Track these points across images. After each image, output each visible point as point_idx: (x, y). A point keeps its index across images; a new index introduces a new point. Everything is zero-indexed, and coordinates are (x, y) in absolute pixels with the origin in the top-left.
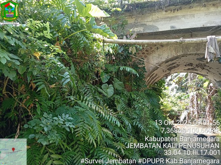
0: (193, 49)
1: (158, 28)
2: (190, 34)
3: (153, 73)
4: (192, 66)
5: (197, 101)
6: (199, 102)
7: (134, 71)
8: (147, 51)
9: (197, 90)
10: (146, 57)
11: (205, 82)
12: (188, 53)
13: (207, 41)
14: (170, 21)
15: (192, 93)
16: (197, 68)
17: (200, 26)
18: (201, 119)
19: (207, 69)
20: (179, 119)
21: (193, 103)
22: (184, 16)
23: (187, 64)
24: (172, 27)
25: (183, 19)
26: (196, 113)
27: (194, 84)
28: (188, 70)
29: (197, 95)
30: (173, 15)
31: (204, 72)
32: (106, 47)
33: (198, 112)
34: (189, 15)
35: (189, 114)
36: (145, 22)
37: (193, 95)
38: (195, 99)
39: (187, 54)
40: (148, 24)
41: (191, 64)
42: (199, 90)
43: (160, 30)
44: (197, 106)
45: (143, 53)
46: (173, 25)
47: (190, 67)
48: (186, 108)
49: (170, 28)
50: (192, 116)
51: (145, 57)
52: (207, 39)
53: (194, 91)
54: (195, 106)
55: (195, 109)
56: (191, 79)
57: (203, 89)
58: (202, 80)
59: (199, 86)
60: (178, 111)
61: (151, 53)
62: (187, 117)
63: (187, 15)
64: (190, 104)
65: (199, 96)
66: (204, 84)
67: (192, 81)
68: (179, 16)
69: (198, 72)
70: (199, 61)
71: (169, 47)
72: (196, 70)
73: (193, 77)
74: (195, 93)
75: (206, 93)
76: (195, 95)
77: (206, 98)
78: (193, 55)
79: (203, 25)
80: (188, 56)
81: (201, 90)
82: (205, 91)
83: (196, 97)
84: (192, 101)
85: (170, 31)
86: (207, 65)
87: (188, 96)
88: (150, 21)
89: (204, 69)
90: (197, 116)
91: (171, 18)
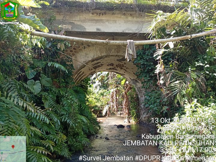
0: (114, 51)
1: (85, 29)
2: (112, 37)
3: (80, 71)
4: (113, 66)
5: (116, 97)
6: (117, 97)
7: (63, 68)
8: (74, 49)
9: (116, 87)
10: (74, 55)
11: (122, 80)
12: (111, 54)
13: (127, 44)
14: (96, 23)
15: (112, 90)
16: (116, 68)
17: (120, 32)
18: (119, 112)
19: (124, 69)
20: (102, 113)
21: (113, 99)
22: (108, 21)
23: (109, 64)
24: (98, 29)
25: (107, 23)
26: (115, 107)
27: (114, 82)
28: (109, 69)
29: (116, 92)
30: (99, 19)
31: (122, 72)
32: (34, 40)
33: (117, 106)
34: (112, 20)
35: (110, 108)
36: (73, 21)
37: (113, 91)
38: (115, 95)
39: (109, 55)
40: (76, 23)
41: (112, 64)
42: (118, 87)
43: (87, 31)
44: (116, 101)
45: (71, 51)
46: (99, 27)
47: (112, 67)
48: (107, 103)
49: (96, 30)
50: (112, 109)
51: (72, 54)
52: (127, 42)
53: (114, 88)
54: (114, 101)
55: (115, 103)
56: (112, 78)
57: (121, 86)
58: (120, 79)
59: (118, 83)
60: (101, 106)
61: (79, 51)
62: (108, 111)
63: (111, 20)
64: (110, 100)
65: (118, 92)
66: (122, 82)
67: (113, 79)
68: (104, 20)
69: (118, 71)
70: (119, 62)
71: (95, 47)
72: (116, 70)
73: (113, 76)
74: (115, 89)
75: (123, 90)
76: (115, 92)
77: (123, 94)
78: (114, 56)
79: (123, 31)
80: (110, 57)
81: (119, 87)
82: (122, 88)
83: (115, 93)
84: (112, 97)
85: (96, 32)
86: (125, 65)
87: (109, 92)
88: (78, 21)
89: (122, 69)
90: (116, 110)
91: (97, 21)
